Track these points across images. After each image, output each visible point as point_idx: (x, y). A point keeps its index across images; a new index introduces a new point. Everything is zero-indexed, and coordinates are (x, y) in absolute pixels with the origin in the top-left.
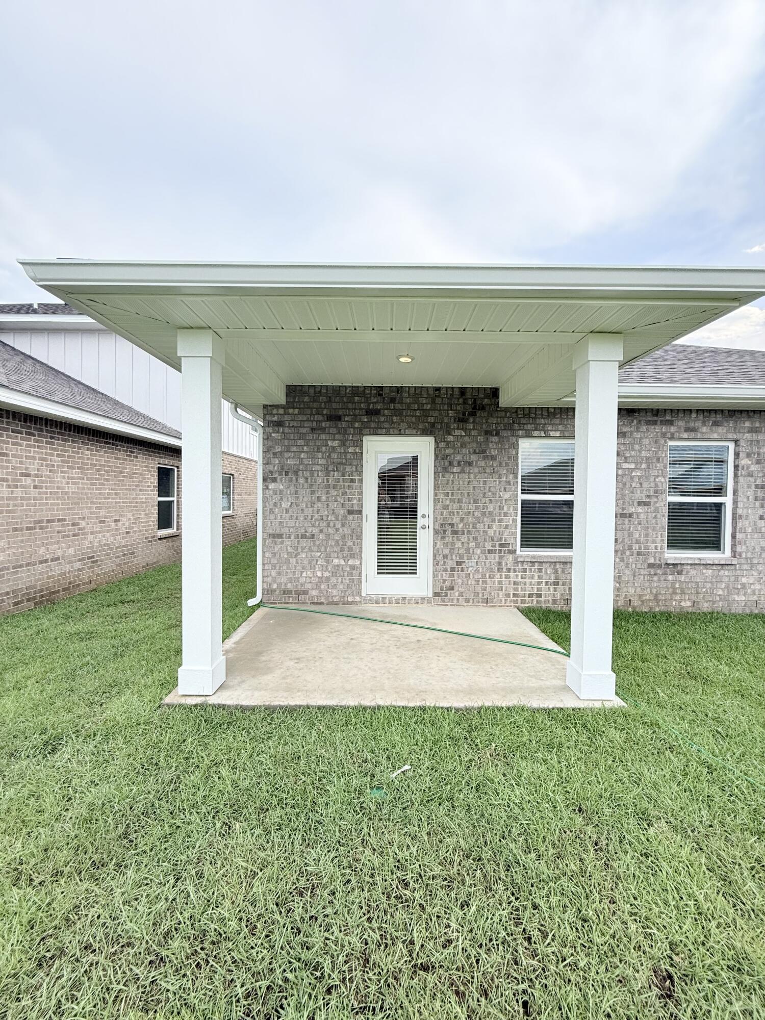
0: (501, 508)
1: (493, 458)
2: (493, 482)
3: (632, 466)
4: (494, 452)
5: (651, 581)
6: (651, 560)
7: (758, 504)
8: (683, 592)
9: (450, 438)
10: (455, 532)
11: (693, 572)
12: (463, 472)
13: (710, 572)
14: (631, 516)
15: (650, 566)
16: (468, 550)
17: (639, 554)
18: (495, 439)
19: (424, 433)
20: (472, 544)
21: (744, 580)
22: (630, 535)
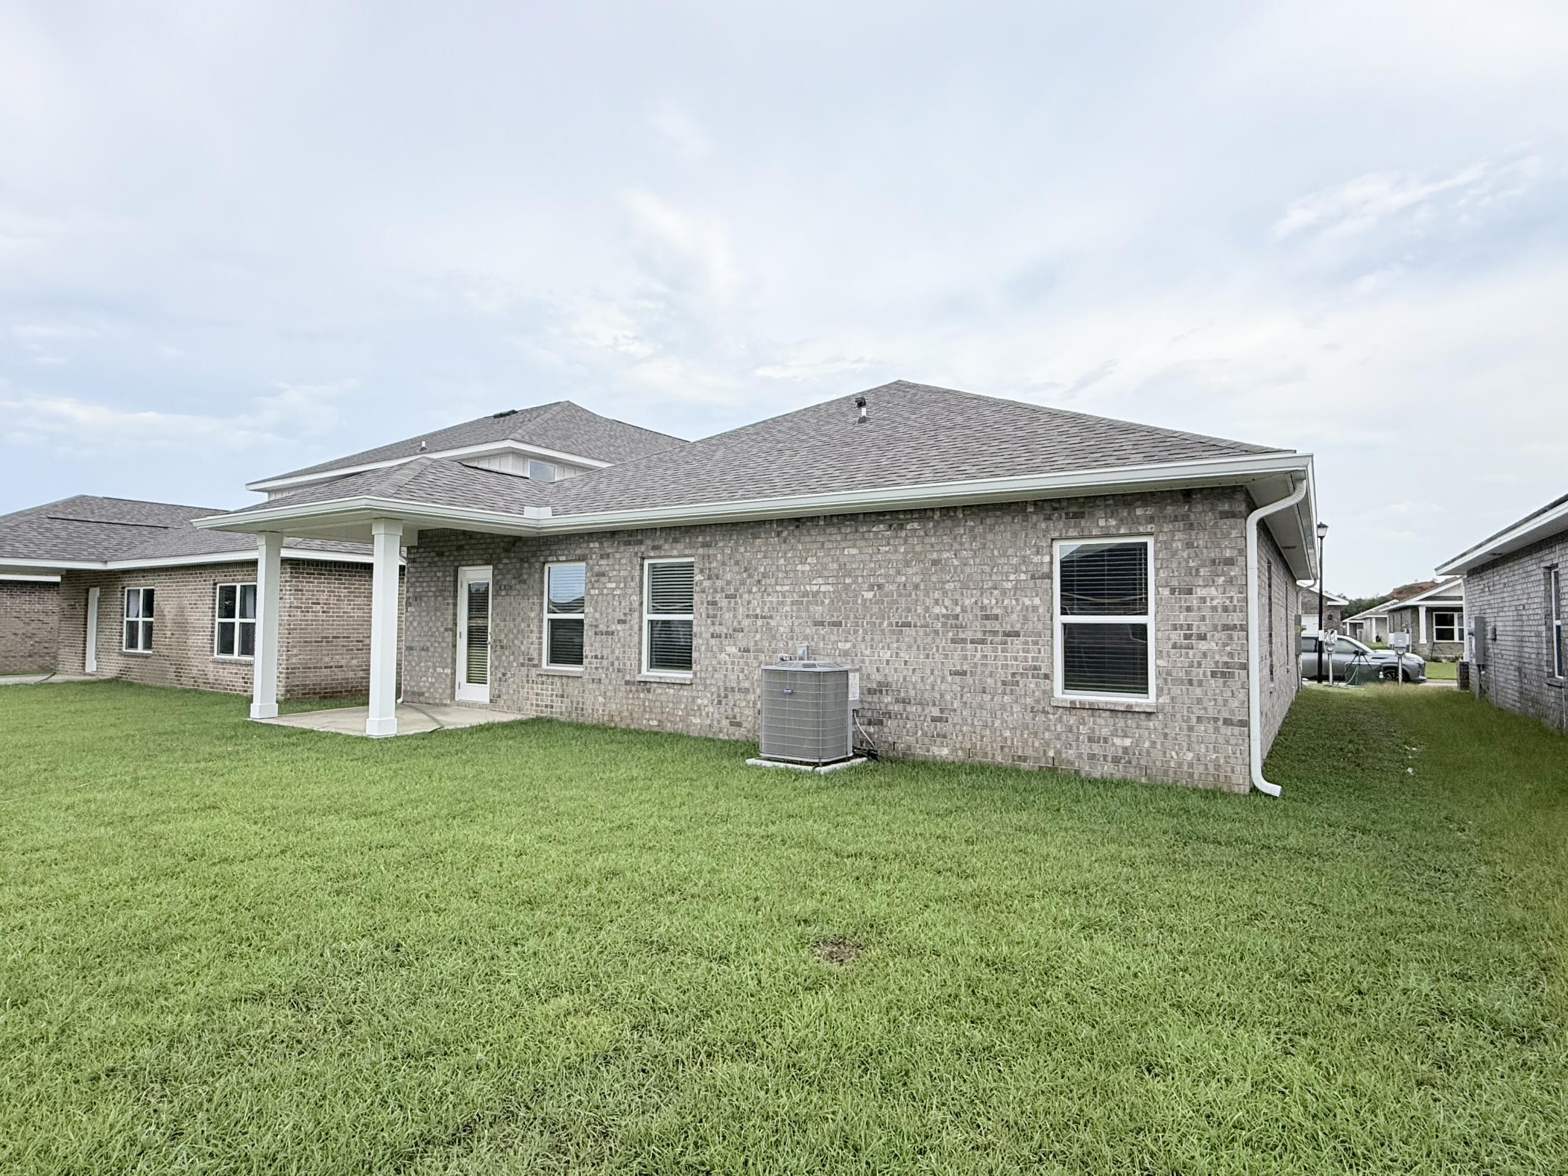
0: (529, 626)
1: (524, 582)
2: (524, 604)
3: (614, 585)
4: (525, 577)
5: (627, 698)
6: (628, 678)
7: (709, 621)
8: (651, 712)
9: (501, 566)
10: (502, 647)
11: (659, 691)
12: (507, 595)
13: (672, 691)
14: (613, 633)
15: (627, 683)
16: (509, 663)
17: (619, 670)
18: (526, 565)
19: (487, 564)
20: (512, 657)
21: (699, 701)
22: (613, 652)
